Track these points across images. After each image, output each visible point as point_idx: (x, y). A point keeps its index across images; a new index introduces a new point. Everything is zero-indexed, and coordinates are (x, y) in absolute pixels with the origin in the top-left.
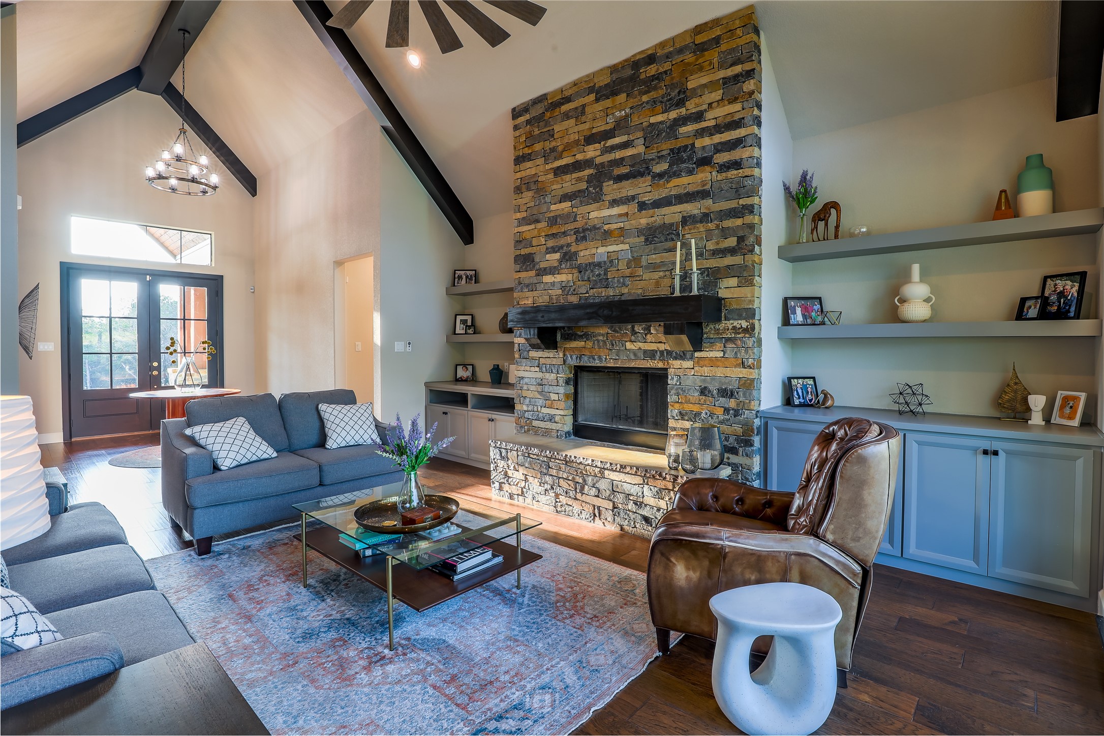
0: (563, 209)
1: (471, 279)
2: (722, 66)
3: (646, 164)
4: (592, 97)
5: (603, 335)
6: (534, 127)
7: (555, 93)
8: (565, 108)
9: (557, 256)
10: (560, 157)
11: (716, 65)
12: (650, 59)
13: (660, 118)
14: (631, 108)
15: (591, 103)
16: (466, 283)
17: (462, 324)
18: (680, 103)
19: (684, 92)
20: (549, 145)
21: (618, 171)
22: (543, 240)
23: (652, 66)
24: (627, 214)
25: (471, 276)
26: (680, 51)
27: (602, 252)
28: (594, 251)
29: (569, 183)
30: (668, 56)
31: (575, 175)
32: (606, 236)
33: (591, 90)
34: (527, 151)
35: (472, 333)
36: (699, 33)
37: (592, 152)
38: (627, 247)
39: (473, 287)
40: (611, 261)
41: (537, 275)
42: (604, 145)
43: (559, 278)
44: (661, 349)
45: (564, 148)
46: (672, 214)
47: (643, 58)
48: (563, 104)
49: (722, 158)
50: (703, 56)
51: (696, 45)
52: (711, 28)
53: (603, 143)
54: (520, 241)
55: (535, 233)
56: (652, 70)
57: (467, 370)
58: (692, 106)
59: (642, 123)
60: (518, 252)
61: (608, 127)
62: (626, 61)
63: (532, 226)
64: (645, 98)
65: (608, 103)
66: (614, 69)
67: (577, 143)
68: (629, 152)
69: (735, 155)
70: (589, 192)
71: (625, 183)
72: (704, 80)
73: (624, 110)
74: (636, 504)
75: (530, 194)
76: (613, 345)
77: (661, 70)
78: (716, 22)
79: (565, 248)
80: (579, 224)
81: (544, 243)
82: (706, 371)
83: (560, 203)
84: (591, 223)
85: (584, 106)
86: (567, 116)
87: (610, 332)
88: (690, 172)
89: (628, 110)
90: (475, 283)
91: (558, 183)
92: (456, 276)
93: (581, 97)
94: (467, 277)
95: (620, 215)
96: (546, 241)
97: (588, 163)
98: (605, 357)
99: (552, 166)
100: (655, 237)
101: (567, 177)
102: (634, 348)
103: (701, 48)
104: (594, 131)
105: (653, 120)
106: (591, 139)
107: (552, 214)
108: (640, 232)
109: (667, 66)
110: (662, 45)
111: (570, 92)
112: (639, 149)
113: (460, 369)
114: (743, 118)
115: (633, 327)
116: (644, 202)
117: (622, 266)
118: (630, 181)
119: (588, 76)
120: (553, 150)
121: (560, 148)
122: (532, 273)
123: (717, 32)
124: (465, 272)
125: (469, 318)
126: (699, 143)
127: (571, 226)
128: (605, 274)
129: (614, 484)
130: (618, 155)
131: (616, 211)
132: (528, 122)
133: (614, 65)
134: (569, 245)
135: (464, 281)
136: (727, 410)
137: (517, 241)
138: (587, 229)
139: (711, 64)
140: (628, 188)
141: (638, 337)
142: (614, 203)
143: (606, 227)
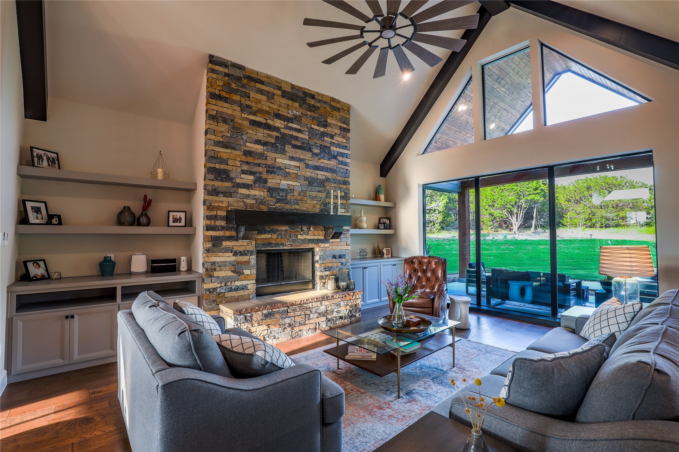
0: (257, 149)
1: (53, 162)
2: (340, 120)
3: (310, 146)
4: (279, 93)
5: (284, 231)
6: (232, 82)
7: (252, 71)
8: (258, 85)
9: (252, 177)
10: (255, 114)
11: (338, 119)
12: (313, 97)
13: (316, 127)
14: (301, 113)
15: (278, 96)
16: (49, 165)
17: (35, 212)
18: (325, 126)
19: (326, 122)
20: (245, 102)
21: (294, 142)
22: (238, 164)
23: (313, 100)
24: (299, 167)
25: (53, 158)
26: (325, 103)
27: (284, 183)
28: (279, 181)
29: (261, 134)
30: (320, 101)
31: (266, 131)
32: (287, 175)
33: (280, 88)
34: (224, 94)
35: (56, 223)
36: (333, 101)
37: (278, 123)
38: (299, 184)
39: (54, 172)
40: (290, 190)
41: (233, 187)
42: (287, 124)
43: (252, 192)
44: (315, 239)
45: (258, 111)
46: (321, 175)
47: (309, 93)
48: (258, 83)
49: (340, 158)
50: (334, 112)
51: (331, 105)
52: (337, 103)
53: (286, 123)
54: (215, 158)
55: (232, 156)
56: (312, 102)
57: (39, 266)
58: (329, 130)
59: (307, 125)
60: (212, 165)
61: (289, 116)
62: (300, 88)
63: (229, 151)
64: (309, 113)
65: (290, 102)
66: (293, 86)
67: (268, 113)
68: (301, 135)
69: (345, 160)
70: (277, 146)
71: (298, 150)
72: (334, 122)
73: (298, 112)
74: (337, 312)
75: (227, 126)
76: (291, 237)
77: (316, 105)
78: (339, 102)
79: (258, 174)
80: (269, 162)
81: (239, 165)
82: (334, 248)
83: (254, 144)
84: (277, 165)
85: (274, 94)
86: (261, 92)
87: (289, 229)
88: (329, 159)
89: (300, 114)
90: (59, 168)
91: (253, 130)
92: (35, 154)
93: (272, 87)
94: (48, 159)
95: (296, 166)
96: (240, 165)
97: (277, 129)
98: (285, 243)
99: (247, 117)
100: (314, 183)
101: (261, 130)
102: (302, 238)
103: (333, 107)
104: (280, 112)
105: (313, 126)
106: (278, 116)
107: (247, 149)
108: (306, 179)
109: (318, 105)
110: (319, 94)
111: (264, 79)
112: (305, 136)
113: (30, 266)
114: (346, 146)
115: (302, 227)
116: (309, 164)
117: (296, 193)
118: (301, 151)
119: (278, 79)
120: (248, 107)
121: (255, 109)
122: (229, 184)
123: (339, 106)
124: (44, 152)
125: (42, 206)
126: (332, 148)
127: (263, 162)
128: (286, 196)
129: (327, 307)
130: (295, 134)
131: (293, 163)
132: (226, 75)
133: (293, 85)
134: (261, 173)
135: (45, 163)
136: (342, 264)
137: (212, 157)
138: (274, 167)
139: (336, 117)
140: (299, 154)
141: (305, 232)
142: (292, 158)
143: (287, 170)
